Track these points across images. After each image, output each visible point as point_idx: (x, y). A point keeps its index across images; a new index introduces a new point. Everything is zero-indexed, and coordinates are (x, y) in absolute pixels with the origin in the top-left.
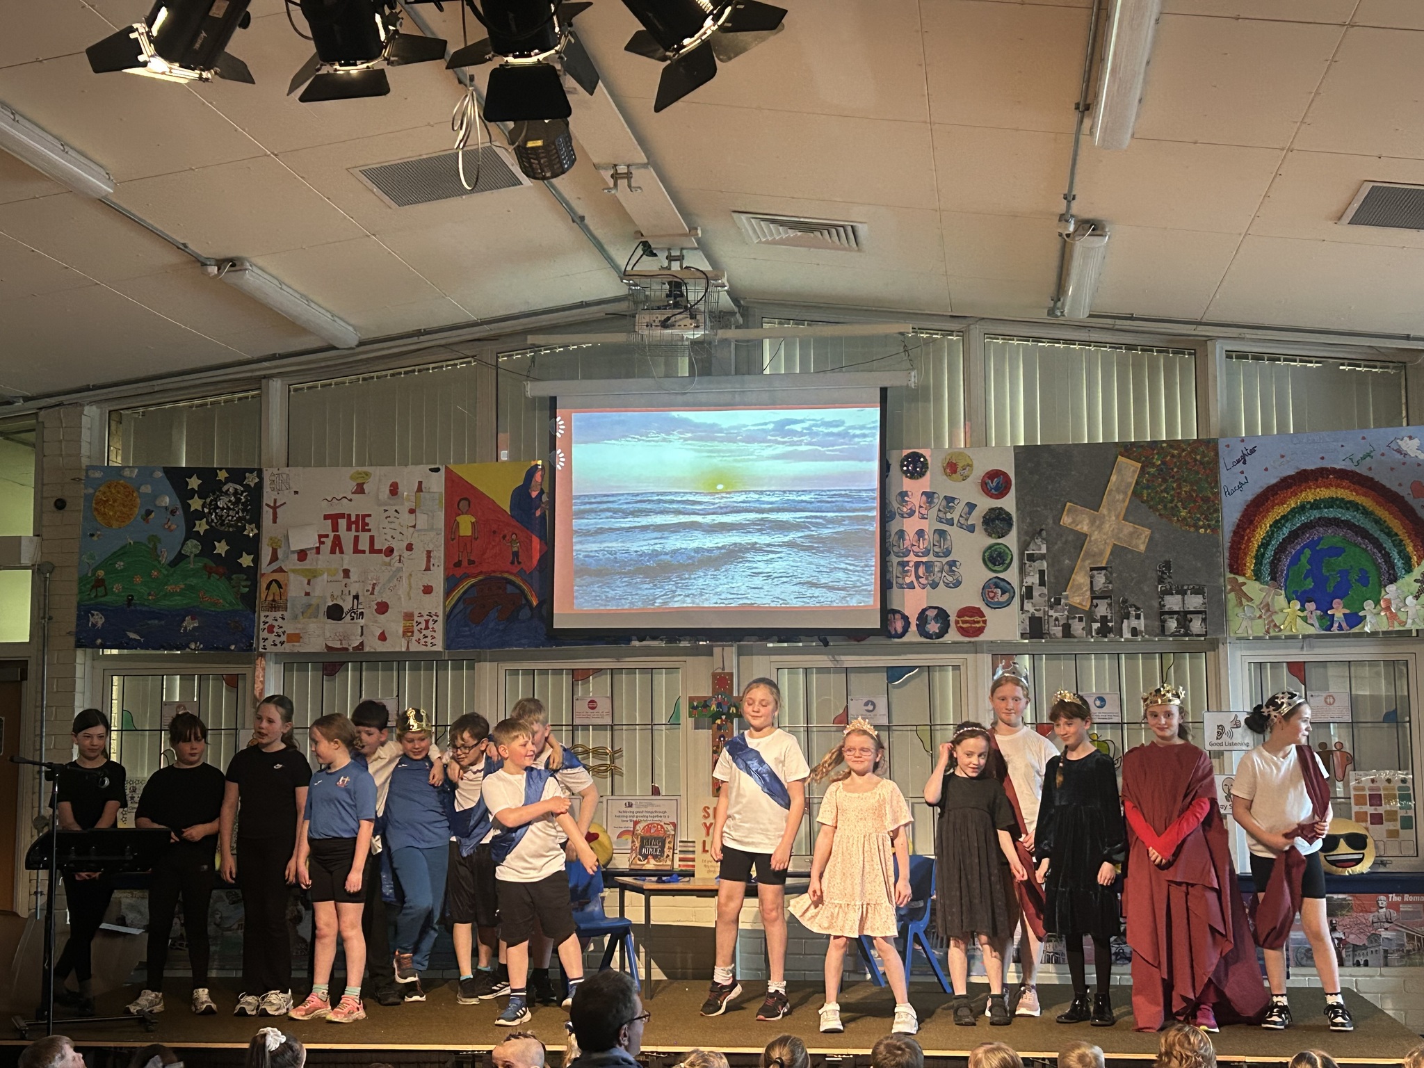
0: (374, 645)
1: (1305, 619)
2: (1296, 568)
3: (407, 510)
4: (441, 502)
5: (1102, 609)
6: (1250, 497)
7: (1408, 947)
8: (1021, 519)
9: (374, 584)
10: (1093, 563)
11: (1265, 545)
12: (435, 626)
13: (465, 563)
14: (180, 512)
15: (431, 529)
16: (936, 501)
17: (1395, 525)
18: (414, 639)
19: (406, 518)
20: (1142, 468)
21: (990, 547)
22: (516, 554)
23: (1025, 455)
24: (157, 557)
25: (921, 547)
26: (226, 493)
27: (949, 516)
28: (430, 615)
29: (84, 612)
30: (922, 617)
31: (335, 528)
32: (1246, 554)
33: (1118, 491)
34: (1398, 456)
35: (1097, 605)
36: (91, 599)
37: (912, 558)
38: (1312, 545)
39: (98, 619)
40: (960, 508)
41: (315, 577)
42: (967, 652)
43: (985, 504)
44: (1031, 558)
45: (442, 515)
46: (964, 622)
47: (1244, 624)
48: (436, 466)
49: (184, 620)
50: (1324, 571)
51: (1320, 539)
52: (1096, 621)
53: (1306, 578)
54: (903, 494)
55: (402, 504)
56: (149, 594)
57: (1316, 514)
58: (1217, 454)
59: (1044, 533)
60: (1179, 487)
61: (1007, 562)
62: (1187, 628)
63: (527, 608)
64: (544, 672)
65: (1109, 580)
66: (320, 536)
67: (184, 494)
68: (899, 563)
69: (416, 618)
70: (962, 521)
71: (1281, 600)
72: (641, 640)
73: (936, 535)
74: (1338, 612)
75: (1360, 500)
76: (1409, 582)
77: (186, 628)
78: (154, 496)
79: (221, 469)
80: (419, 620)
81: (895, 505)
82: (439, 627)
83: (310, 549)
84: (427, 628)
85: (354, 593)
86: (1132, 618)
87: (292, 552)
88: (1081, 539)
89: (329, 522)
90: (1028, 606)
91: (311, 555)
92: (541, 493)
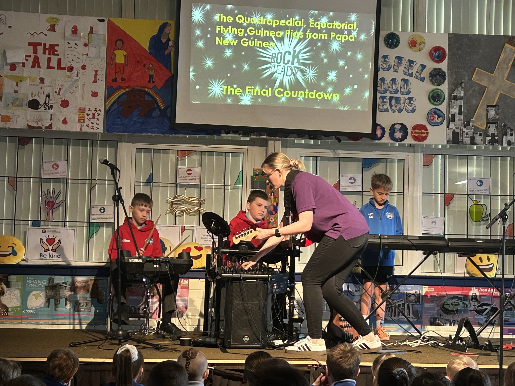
0: (58, 126)
3: (83, 44)
4: (104, 40)
5: (492, 129)
8: (451, 75)
9: (60, 89)
10: (489, 104)
12: (98, 117)
13: (119, 80)
15: (99, 57)
16: (403, 62)
18: (85, 124)
19: (82, 49)
21: (433, 91)
22: (151, 77)
23: (455, 39)
25: (394, 88)
27: (410, 71)
28: (96, 110)
30: (392, 128)
31: (35, 52)
33: (504, 62)
35: (489, 127)
37: (388, 94)
40: (417, 67)
41: (21, 81)
42: (409, 152)
43: (431, 65)
44: (455, 98)
45: (105, 48)
46: (416, 133)
48: (103, 18)
52: (489, 136)
54: (385, 57)
55: (80, 40)
59: (463, 85)
61: (442, 100)
63: (157, 110)
64: (158, 151)
65: (497, 113)
66: (26, 56)
68: (381, 97)
69: (87, 112)
70: (418, 74)
72: (227, 134)
73: (402, 81)
80: (89, 112)
81: (380, 63)
82: (101, 118)
83: (19, 63)
84: (94, 118)
85: (46, 93)
86: (508, 135)
87: (7, 64)
88: (482, 90)
89: (32, 47)
90: (452, 125)
91: (19, 67)
92: (169, 40)
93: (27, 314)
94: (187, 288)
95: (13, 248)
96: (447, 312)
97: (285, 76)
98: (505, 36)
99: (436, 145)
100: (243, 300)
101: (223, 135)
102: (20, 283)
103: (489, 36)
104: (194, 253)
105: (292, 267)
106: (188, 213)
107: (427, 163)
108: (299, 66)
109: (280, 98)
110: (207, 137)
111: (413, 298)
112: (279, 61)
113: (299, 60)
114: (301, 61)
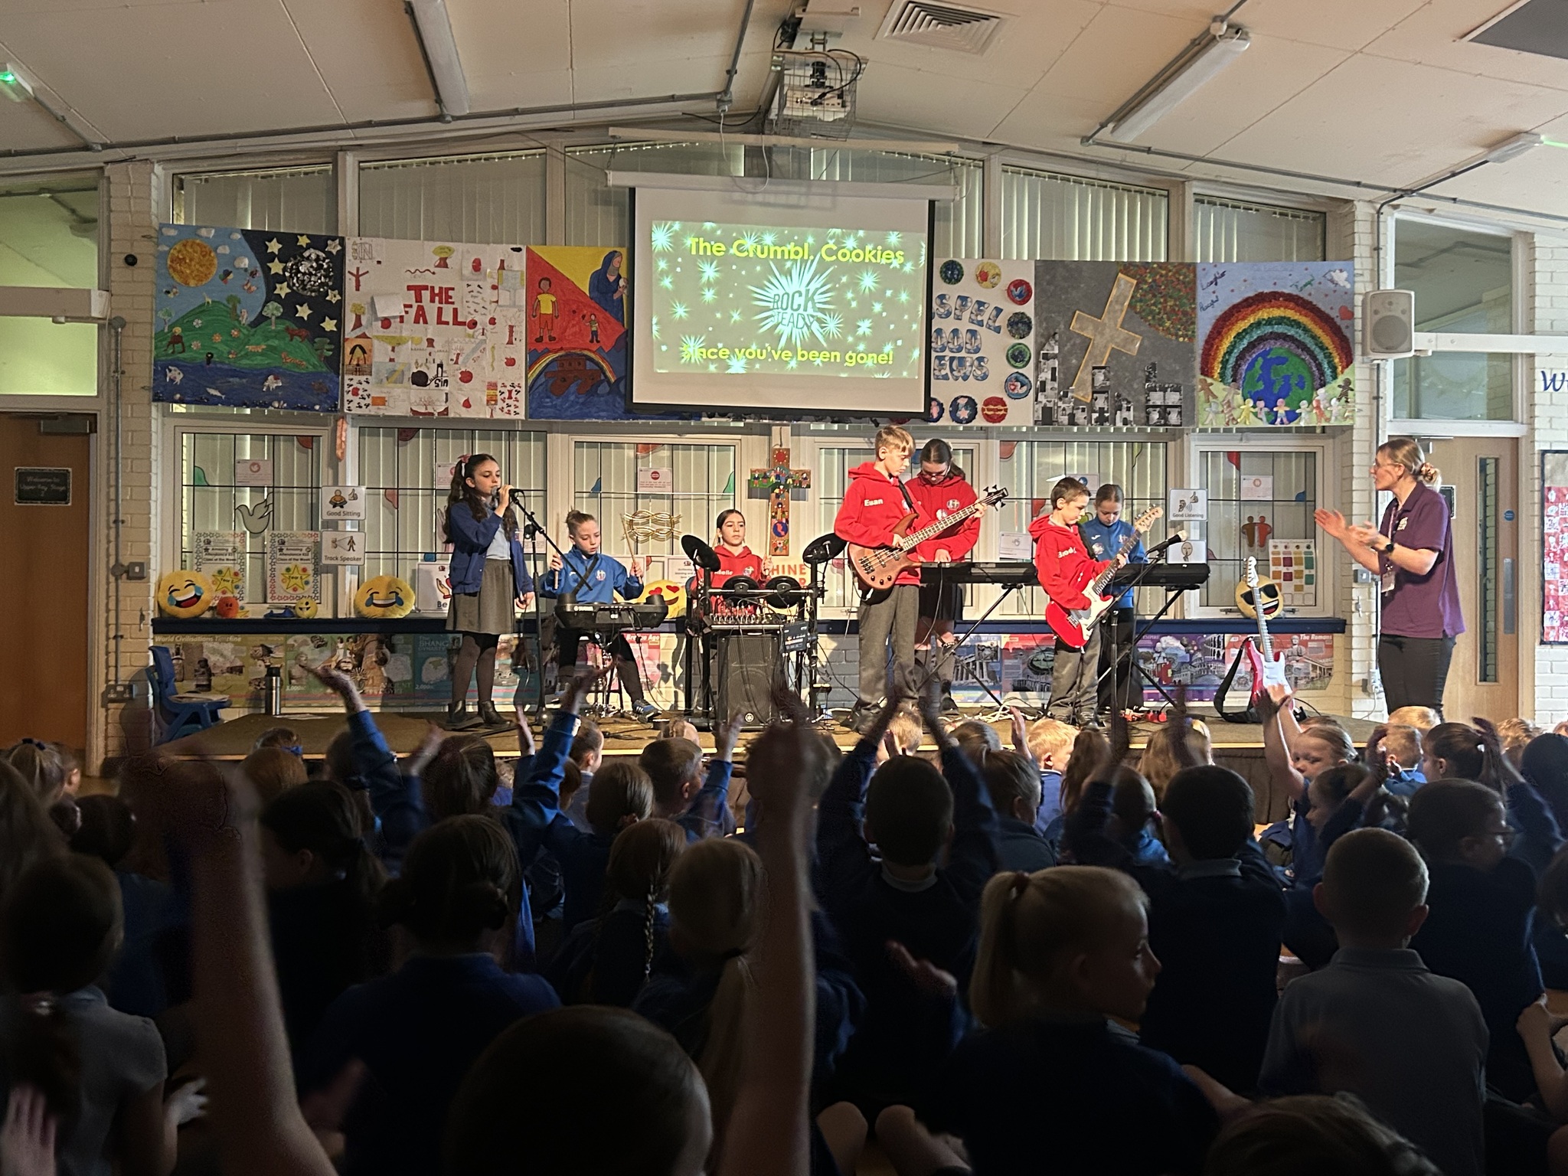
0: (457, 411)
1: (1256, 414)
2: (1249, 373)
3: (490, 285)
4: (522, 280)
5: (1101, 402)
6: (1219, 313)
7: (1312, 675)
8: (1039, 323)
9: (458, 355)
10: (1096, 363)
11: (1229, 352)
12: (518, 396)
13: (546, 339)
14: (260, 274)
15: (514, 305)
16: (969, 304)
17: (1326, 340)
18: (497, 407)
19: (489, 294)
20: (1137, 284)
21: (1013, 346)
22: (595, 333)
23: (1045, 268)
24: (237, 318)
25: (956, 344)
26: (308, 259)
27: (979, 318)
28: (513, 385)
29: (160, 369)
30: (955, 405)
31: (419, 299)
32: (1214, 359)
33: (1117, 302)
34: (1332, 286)
35: (1096, 399)
36: (167, 355)
37: (947, 353)
38: (1266, 353)
39: (176, 375)
40: (988, 312)
41: (399, 344)
42: (979, 438)
43: (1011, 309)
44: (1046, 357)
45: (523, 292)
46: (989, 410)
47: (1211, 416)
48: (518, 246)
49: (266, 380)
50: (1273, 377)
51: (1271, 349)
52: (1095, 412)
53: (1258, 381)
54: (942, 297)
55: (485, 279)
56: (229, 353)
57: (1268, 329)
58: (1195, 276)
59: (1057, 336)
60: (1166, 301)
61: (1026, 359)
62: (1166, 419)
63: (606, 383)
64: (608, 445)
65: (1107, 378)
66: (406, 306)
67: (265, 258)
68: (936, 357)
69: (499, 389)
70: (990, 322)
71: (1239, 398)
72: (710, 417)
73: (968, 334)
74: (1281, 409)
75: (1303, 320)
76: (1334, 387)
77: (268, 387)
78: (233, 258)
79: (302, 235)
80: (503, 390)
81: (935, 306)
82: (522, 396)
83: (395, 317)
84: (510, 397)
85: (438, 362)
86: (1124, 410)
87: (377, 319)
88: (1086, 342)
89: (413, 292)
90: (1041, 397)
91: (395, 323)
92: (619, 277)
93: (422, 690)
94: (658, 647)
95: (397, 594)
96: (1038, 671)
97: (794, 329)
98: (1117, 263)
99: (1019, 428)
100: (741, 663)
101: (704, 419)
102: (410, 646)
103: (1094, 263)
104: (668, 596)
105: (813, 613)
106: (655, 537)
107: (1007, 455)
108: (815, 314)
109: (787, 363)
110: (680, 422)
111: (987, 652)
112: (784, 306)
113: (814, 303)
114: (818, 305)
